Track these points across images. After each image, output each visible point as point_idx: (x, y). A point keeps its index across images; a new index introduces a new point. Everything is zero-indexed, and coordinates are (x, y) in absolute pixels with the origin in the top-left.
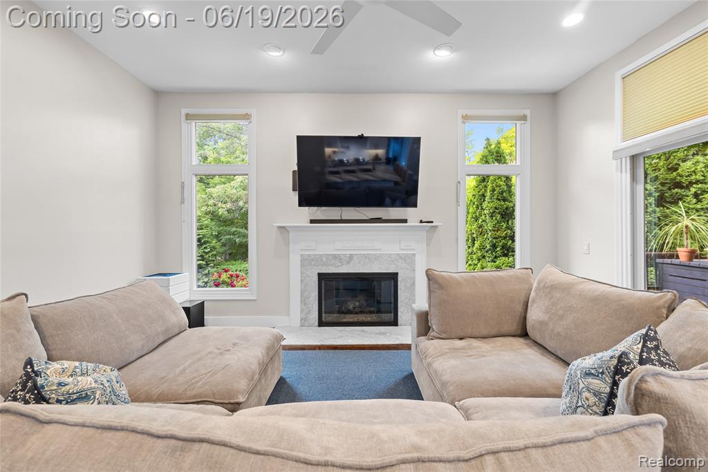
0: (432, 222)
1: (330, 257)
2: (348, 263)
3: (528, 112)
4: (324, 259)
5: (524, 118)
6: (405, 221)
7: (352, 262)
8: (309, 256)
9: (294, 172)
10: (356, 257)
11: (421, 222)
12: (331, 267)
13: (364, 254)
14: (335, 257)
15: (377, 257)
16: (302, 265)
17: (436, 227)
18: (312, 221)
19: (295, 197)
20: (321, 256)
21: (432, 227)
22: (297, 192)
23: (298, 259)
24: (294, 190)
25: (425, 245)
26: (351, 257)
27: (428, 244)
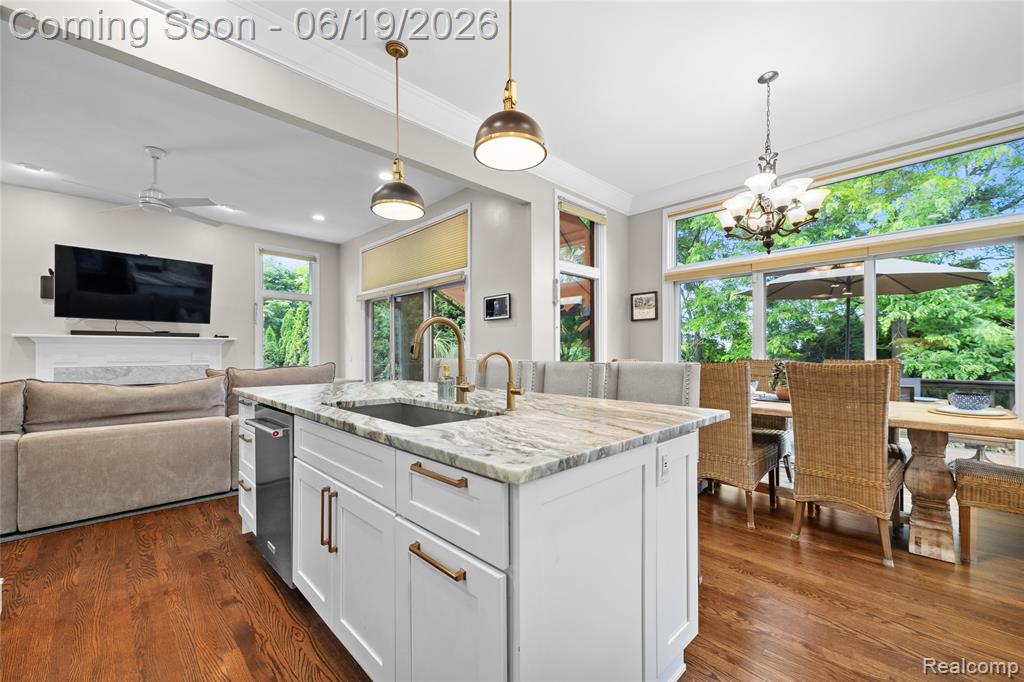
0: (227, 337)
1: (100, 370)
2: (125, 375)
3: (317, 256)
5: (314, 259)
6: (198, 335)
8: (67, 369)
9: (43, 277)
10: (135, 370)
11: (216, 336)
13: (146, 367)
14: (106, 370)
15: (163, 369)
17: (233, 341)
18: (73, 333)
19: (50, 305)
20: (86, 368)
21: (228, 341)
22: (53, 301)
24: (45, 296)
25: (220, 357)
26: (129, 369)
27: (224, 356)
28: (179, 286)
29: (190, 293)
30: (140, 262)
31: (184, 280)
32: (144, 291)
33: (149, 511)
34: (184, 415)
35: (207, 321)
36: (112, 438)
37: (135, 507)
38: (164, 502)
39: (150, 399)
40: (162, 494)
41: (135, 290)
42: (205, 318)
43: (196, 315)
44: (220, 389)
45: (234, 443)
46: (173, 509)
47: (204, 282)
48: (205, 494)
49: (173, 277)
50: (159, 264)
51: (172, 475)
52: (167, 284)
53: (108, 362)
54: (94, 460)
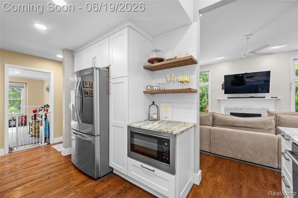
0: (277, 98)
2: (241, 110)
4: (232, 109)
6: (264, 97)
7: (242, 110)
9: (222, 84)
10: (244, 109)
11: (272, 97)
12: (235, 111)
13: (247, 108)
14: (236, 108)
15: (252, 109)
16: (225, 110)
17: (279, 99)
18: (228, 98)
19: (223, 91)
21: (277, 99)
22: (224, 90)
23: (224, 109)
24: (223, 89)
25: (274, 105)
26: (242, 108)
27: (275, 105)
28: (259, 81)
29: (263, 83)
30: (247, 76)
31: (261, 78)
32: (248, 84)
33: (244, 162)
34: (257, 130)
35: (268, 92)
36: (232, 134)
37: (239, 159)
38: (249, 161)
39: (244, 122)
40: (248, 158)
41: (245, 84)
42: (268, 91)
43: (265, 90)
44: (272, 122)
45: (279, 148)
46: (252, 166)
47: (268, 78)
48: (265, 165)
49: (257, 78)
50: (253, 75)
51: (252, 152)
52: (255, 81)
53: (237, 106)
54: (228, 139)
